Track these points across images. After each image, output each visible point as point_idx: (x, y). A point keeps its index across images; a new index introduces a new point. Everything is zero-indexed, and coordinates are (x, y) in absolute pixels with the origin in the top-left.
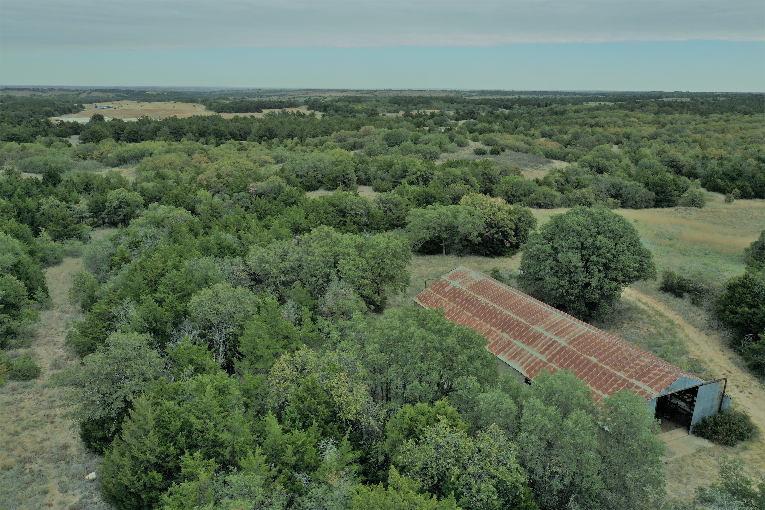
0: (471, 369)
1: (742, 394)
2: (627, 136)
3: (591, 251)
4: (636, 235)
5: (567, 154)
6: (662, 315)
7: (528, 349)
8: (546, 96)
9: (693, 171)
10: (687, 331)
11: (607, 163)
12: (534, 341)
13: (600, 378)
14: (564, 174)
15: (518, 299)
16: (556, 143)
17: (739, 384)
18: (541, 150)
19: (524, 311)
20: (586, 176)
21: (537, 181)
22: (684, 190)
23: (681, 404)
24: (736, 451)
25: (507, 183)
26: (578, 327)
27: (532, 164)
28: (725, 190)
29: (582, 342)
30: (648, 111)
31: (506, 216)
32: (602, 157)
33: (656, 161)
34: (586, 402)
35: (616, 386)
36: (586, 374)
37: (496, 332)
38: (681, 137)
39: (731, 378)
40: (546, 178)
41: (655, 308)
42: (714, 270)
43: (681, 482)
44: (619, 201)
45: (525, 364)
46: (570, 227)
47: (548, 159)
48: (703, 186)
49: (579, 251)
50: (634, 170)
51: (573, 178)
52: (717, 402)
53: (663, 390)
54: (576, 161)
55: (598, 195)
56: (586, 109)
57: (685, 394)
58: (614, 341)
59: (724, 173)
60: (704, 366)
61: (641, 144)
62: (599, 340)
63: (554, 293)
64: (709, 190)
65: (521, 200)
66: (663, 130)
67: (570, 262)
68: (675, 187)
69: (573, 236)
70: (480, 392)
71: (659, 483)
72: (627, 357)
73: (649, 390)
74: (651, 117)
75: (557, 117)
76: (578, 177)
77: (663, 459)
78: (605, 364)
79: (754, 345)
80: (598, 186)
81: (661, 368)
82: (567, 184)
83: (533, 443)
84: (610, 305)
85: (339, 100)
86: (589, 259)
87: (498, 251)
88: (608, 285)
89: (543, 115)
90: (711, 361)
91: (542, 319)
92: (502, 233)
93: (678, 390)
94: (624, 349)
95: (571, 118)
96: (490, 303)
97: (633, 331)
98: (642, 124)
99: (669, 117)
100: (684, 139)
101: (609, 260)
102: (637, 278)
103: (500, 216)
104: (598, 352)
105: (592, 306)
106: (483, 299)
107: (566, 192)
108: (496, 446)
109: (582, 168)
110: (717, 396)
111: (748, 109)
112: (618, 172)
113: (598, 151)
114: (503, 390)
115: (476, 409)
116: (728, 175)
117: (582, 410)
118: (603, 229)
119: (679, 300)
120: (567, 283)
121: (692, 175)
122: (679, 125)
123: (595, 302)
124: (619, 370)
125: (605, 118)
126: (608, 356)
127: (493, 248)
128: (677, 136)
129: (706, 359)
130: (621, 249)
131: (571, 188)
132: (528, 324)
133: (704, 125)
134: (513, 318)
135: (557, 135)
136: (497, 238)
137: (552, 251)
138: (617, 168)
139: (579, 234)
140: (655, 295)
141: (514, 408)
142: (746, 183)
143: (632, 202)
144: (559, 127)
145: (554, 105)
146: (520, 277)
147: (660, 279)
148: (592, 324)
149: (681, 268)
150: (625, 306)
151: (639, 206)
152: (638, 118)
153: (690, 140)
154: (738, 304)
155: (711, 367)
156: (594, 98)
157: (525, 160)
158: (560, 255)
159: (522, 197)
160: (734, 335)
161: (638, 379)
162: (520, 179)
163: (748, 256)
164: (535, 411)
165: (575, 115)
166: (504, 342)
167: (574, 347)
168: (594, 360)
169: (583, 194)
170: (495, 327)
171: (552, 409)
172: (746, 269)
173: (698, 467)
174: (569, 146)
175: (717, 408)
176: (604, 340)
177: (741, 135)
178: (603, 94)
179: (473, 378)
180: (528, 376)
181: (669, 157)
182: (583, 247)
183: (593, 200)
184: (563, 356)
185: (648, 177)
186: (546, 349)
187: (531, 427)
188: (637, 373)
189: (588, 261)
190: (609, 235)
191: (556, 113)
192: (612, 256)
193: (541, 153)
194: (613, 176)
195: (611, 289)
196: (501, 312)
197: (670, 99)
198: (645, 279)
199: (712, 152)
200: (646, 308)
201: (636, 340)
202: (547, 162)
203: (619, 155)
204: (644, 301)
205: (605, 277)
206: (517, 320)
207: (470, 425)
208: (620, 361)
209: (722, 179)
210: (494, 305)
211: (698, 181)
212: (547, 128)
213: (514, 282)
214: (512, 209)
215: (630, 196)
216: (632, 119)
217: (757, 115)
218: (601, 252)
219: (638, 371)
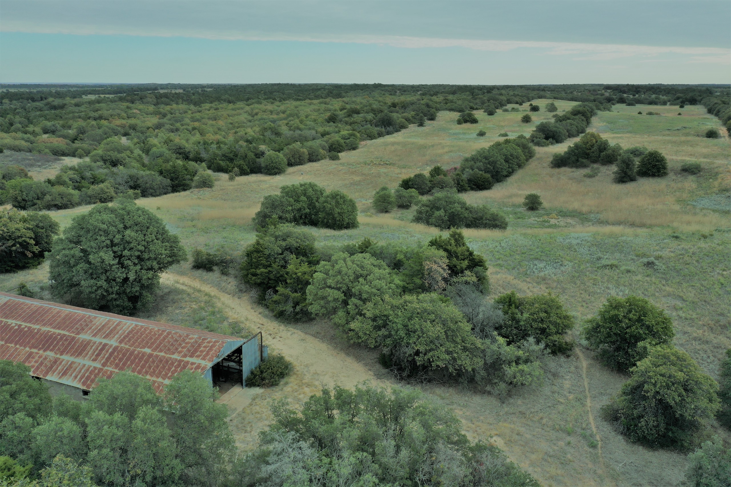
0: (18, 405)
1: (275, 340)
2: (133, 128)
3: (122, 246)
4: (161, 224)
5: (76, 150)
6: (199, 291)
7: (79, 360)
8: (39, 89)
9: (198, 156)
10: (222, 299)
11: (119, 156)
12: (83, 350)
13: (157, 366)
14: (77, 170)
15: (56, 311)
16: (62, 139)
17: (271, 332)
18: (46, 147)
19: (65, 323)
20: (101, 170)
21: (49, 181)
22: (195, 173)
23: (232, 364)
24: (280, 388)
25: (14, 187)
26: (125, 324)
27: (40, 164)
28: (227, 169)
29: (133, 337)
30: (148, 103)
31: (20, 225)
32: (113, 150)
33: (164, 149)
34: (149, 396)
35: (173, 368)
36: (143, 367)
37: (37, 353)
38: (182, 125)
39: (264, 329)
40: (59, 177)
41: (192, 286)
42: (233, 241)
43: (246, 432)
44: (139, 191)
45: (79, 377)
46: (96, 227)
47: (56, 157)
48: (209, 168)
49: (110, 249)
50: (146, 160)
51: (88, 174)
52: (258, 354)
53: (215, 358)
54: (87, 156)
55: (117, 188)
56: (86, 102)
57: (233, 355)
58: (163, 328)
59: (224, 155)
60: (242, 326)
61: (148, 134)
62: (148, 331)
63: (93, 296)
64: (214, 171)
65: (35, 204)
66: (165, 120)
67: (103, 261)
68: (186, 173)
69: (101, 235)
70: (33, 426)
71: (229, 442)
72: (178, 339)
73: (203, 363)
74: (151, 108)
75: (57, 112)
76: (92, 172)
77: (227, 420)
78: (159, 352)
79: (276, 297)
80: (115, 179)
81: (209, 340)
82: (83, 181)
83: (106, 457)
84: (151, 294)
86: (121, 255)
87: (20, 264)
88: (146, 275)
89: (41, 110)
90: (247, 319)
91: (87, 325)
92: (20, 244)
93: (227, 354)
94: (173, 332)
95: (73, 112)
96: (24, 324)
97: (177, 312)
98: (145, 116)
99: (168, 108)
100: (185, 127)
101: (142, 252)
102: (171, 263)
103: (13, 226)
104: (150, 342)
105: (134, 299)
106: (14, 321)
107: (84, 189)
108: (66, 478)
109: (95, 162)
110: (257, 348)
111: (230, 98)
112: (132, 164)
113: (108, 144)
114: (60, 414)
115: (33, 445)
116: (227, 156)
117: (146, 405)
118: (129, 223)
119: (210, 274)
120: (105, 283)
121: (198, 159)
122: (178, 115)
123: (137, 294)
124: (173, 353)
125: (107, 110)
126: (160, 343)
127: (13, 262)
128: (178, 125)
129: (243, 319)
130: (150, 240)
131: (88, 185)
132: (73, 335)
133: (199, 114)
134: (54, 333)
135: (60, 131)
136: (16, 251)
137: (82, 254)
138: (130, 160)
139: (106, 233)
140: (190, 275)
141: (76, 429)
142: (242, 162)
143: (151, 190)
144: (61, 122)
145: (50, 99)
146: (52, 286)
147: (191, 259)
148: (138, 317)
149: (206, 245)
150: (166, 291)
151: (158, 193)
152: (140, 110)
153: (190, 128)
154: (257, 267)
155: (248, 325)
156: (93, 90)
157: (30, 160)
158: (91, 257)
159: (35, 201)
160: (258, 293)
161: (191, 356)
162: (29, 182)
163: (255, 224)
164: (100, 424)
165: (76, 109)
166: (50, 361)
167: (126, 344)
168: (148, 351)
169: (102, 189)
170: (35, 348)
171: (117, 416)
172: (257, 236)
173: (256, 413)
174: (76, 141)
175: (259, 358)
176: (153, 329)
177: (230, 121)
178: (101, 86)
179: (21, 415)
180: (85, 388)
181: (175, 145)
182: (113, 244)
183: (113, 194)
184: (117, 356)
185: (161, 166)
186: (98, 355)
187: (100, 442)
188: (189, 351)
189: (121, 257)
190: (136, 228)
191: (55, 108)
192: (143, 248)
193: (47, 150)
194: (128, 168)
195: (149, 279)
196: (39, 330)
197: (166, 91)
198: (178, 262)
199: (210, 137)
200: (184, 288)
201: (182, 320)
202: (56, 159)
203: (129, 147)
204: (181, 282)
205: (141, 269)
206: (59, 334)
207: (31, 465)
208: (172, 345)
209: (222, 160)
210: (28, 325)
211: (204, 164)
212: (49, 124)
213: (46, 294)
214: (26, 215)
215: (148, 185)
216: (135, 111)
217: (238, 103)
218: (132, 245)
219: (190, 349)
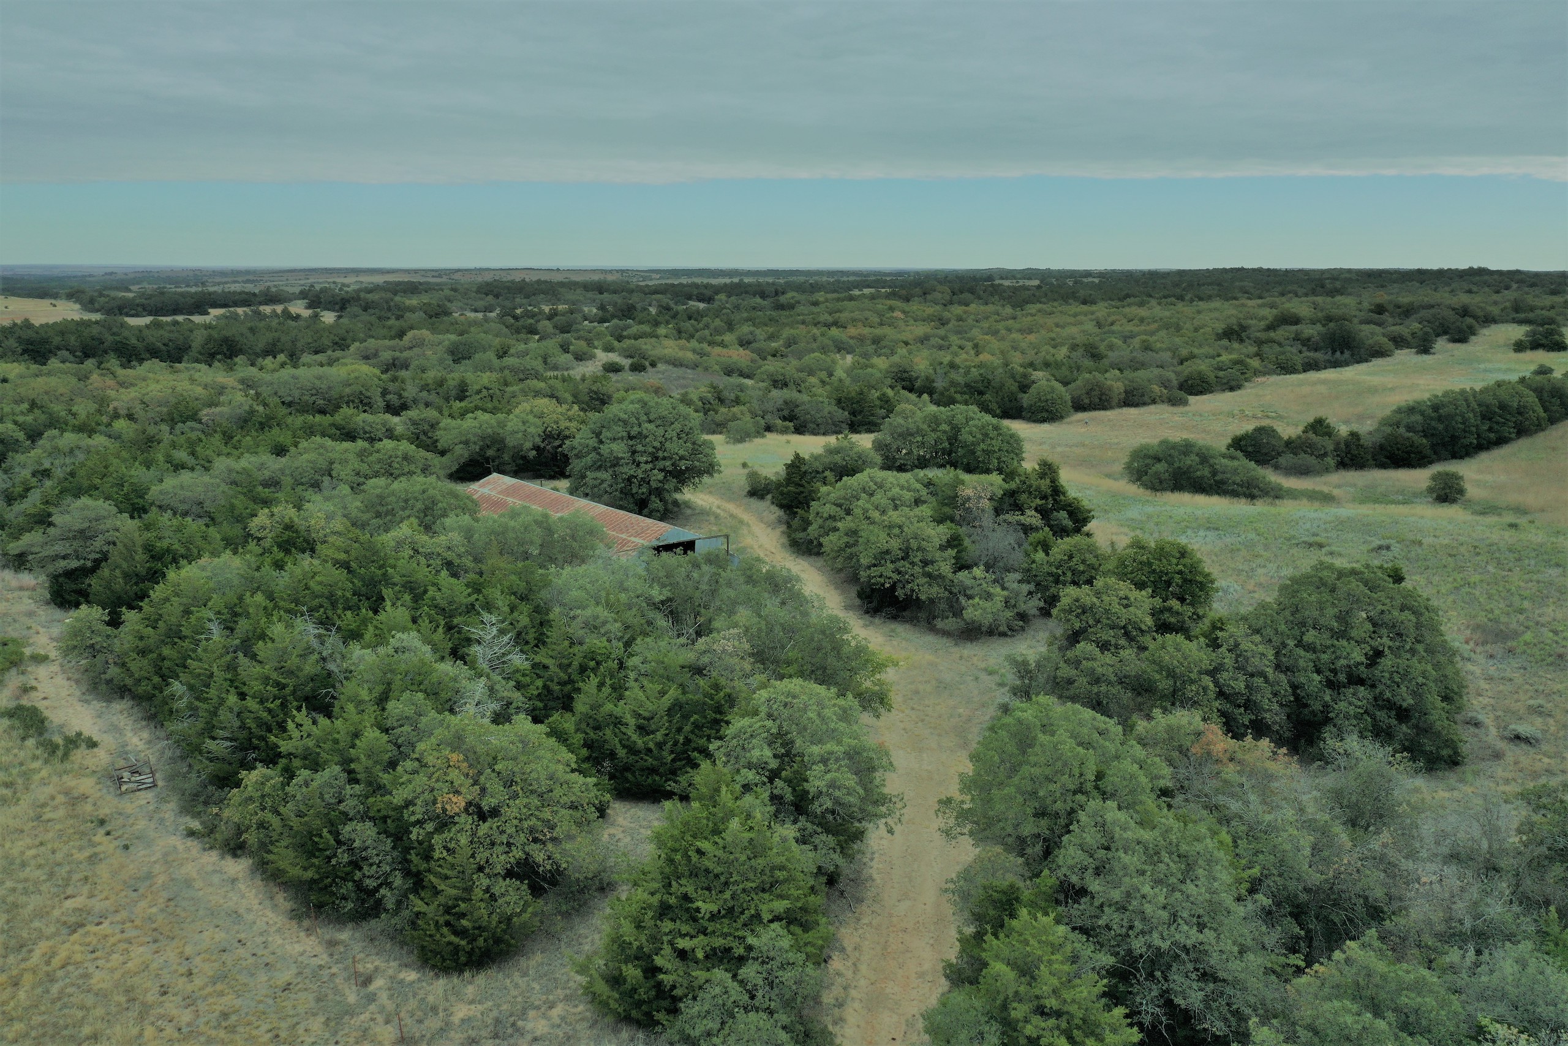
6: (735, 517)
10: (753, 527)
16: (750, 353)
18: (717, 363)
30: (930, 302)
47: (726, 378)
53: (654, 540)
66: (939, 331)
72: (634, 522)
73: (641, 542)
74: (932, 310)
81: (658, 525)
82: (718, 403)
85: (376, 288)
89: (759, 311)
93: (672, 542)
94: (634, 517)
104: (610, 523)
107: (711, 412)
116: (972, 387)
119: (760, 502)
121: (924, 389)
122: (968, 322)
123: (643, 497)
124: (623, 533)
126: (617, 524)
131: (721, 408)
133: (1007, 321)
135: (759, 341)
136: (561, 453)
140: (738, 501)
143: (812, 425)
144: (771, 330)
151: (822, 431)
152: (904, 312)
161: (636, 537)
174: (772, 358)
176: (619, 513)
185: (843, 391)
191: (782, 307)
200: (721, 512)
212: (752, 331)
215: (809, 416)
216: (898, 314)
